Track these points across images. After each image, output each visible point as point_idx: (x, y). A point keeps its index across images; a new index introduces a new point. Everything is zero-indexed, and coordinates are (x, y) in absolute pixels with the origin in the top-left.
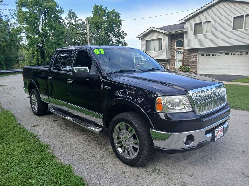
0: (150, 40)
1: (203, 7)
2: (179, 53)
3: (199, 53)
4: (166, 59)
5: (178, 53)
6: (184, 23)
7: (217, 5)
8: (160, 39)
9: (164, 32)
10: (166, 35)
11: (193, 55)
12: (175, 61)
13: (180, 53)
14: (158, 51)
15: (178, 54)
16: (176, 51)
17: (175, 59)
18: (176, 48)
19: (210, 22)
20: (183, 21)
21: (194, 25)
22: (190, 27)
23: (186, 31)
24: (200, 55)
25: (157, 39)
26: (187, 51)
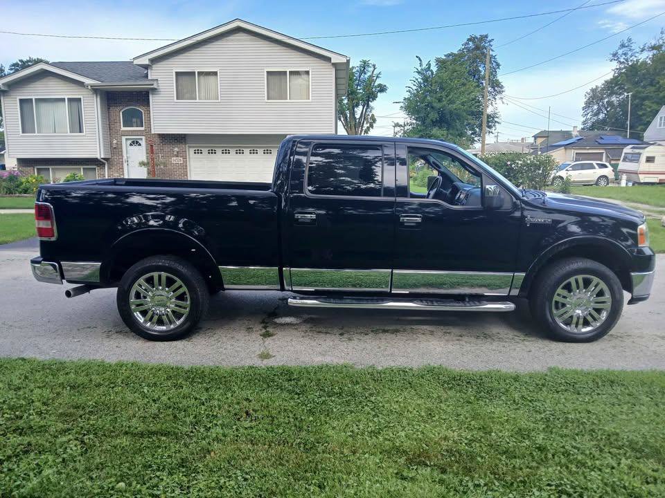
0: (39, 101)
1: (185, 40)
2: (133, 142)
3: (190, 147)
4: (99, 158)
5: (129, 142)
6: (146, 67)
7: (236, 33)
8: (75, 101)
9: (87, 81)
10: (95, 90)
11: (176, 149)
12: (125, 165)
13: (135, 143)
14: (69, 134)
15: (131, 145)
16: (124, 138)
17: (125, 158)
18: (123, 129)
19: (215, 74)
20: (145, 61)
21: (174, 74)
22: (163, 76)
23: (156, 89)
24: (192, 151)
25: (63, 100)
26: (157, 140)
